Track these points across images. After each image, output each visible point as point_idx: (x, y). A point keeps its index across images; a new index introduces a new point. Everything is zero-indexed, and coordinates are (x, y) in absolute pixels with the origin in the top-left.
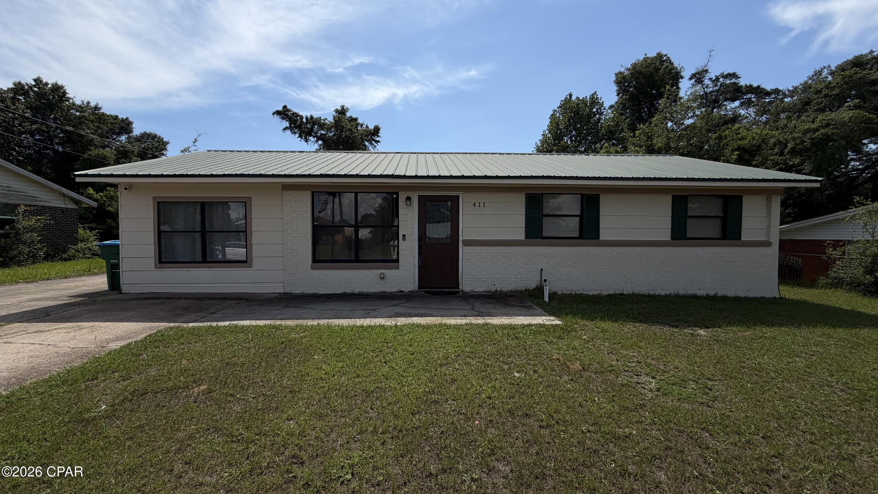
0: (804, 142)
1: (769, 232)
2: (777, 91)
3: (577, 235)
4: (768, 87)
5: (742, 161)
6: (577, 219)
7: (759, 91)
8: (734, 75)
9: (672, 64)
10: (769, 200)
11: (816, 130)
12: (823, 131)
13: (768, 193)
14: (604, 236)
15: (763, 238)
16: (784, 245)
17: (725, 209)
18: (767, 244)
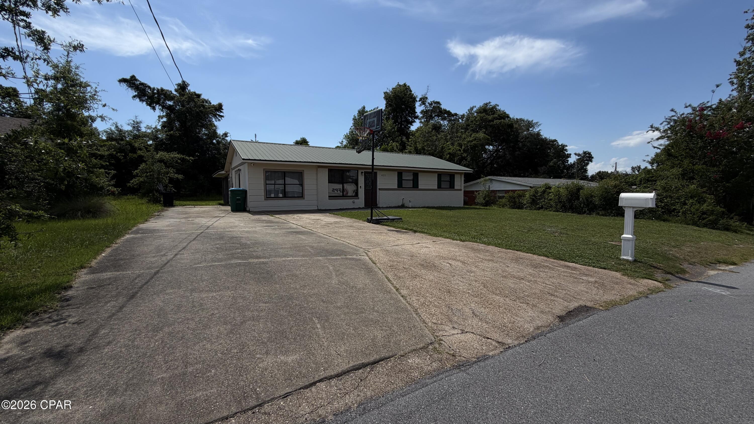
0: (467, 146)
1: (461, 187)
2: (456, 114)
3: (412, 187)
4: (453, 112)
5: (450, 160)
6: (412, 181)
7: (449, 113)
8: (438, 103)
9: (411, 91)
10: (461, 176)
11: (472, 141)
12: (474, 142)
13: (461, 174)
14: (420, 187)
15: (460, 188)
16: (465, 192)
17: (450, 179)
18: (461, 190)
